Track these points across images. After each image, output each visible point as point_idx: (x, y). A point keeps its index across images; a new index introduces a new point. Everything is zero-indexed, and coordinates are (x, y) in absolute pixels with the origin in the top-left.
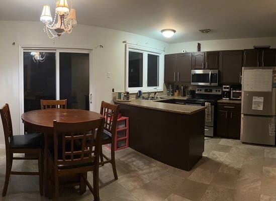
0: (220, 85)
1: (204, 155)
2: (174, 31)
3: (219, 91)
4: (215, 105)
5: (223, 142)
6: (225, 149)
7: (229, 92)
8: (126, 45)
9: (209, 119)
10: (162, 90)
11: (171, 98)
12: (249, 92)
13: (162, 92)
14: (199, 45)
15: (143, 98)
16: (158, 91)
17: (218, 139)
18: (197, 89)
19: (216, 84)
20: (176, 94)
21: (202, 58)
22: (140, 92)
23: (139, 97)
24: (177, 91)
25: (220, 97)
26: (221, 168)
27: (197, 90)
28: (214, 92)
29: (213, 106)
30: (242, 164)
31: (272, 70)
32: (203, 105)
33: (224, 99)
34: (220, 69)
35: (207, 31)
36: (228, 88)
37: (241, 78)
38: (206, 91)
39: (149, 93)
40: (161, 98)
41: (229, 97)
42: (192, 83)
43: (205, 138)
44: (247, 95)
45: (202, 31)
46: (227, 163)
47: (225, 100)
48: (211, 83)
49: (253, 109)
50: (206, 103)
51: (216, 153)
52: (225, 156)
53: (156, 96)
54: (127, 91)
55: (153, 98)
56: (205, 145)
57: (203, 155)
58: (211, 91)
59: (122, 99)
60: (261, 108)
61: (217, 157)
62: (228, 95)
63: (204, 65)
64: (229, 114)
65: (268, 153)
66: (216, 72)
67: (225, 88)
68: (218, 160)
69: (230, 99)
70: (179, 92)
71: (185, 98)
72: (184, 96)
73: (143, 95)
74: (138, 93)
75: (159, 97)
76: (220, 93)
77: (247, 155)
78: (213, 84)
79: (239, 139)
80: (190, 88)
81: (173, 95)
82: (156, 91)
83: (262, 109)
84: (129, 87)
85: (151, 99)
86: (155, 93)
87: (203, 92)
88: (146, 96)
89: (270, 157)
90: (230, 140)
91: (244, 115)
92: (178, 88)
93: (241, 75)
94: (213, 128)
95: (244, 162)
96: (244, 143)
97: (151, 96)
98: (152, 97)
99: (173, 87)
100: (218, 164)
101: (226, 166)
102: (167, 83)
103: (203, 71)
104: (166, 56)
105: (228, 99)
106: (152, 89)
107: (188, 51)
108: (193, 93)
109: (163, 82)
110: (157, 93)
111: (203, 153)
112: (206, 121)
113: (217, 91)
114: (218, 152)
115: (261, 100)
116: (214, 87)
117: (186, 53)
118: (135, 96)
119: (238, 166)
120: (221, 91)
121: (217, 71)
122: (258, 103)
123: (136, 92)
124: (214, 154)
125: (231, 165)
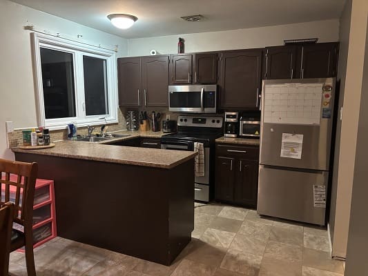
0: (220, 112)
1: (194, 235)
2: (135, 19)
3: (218, 122)
4: (212, 147)
5: (226, 212)
6: (231, 226)
7: (236, 125)
8: (32, 35)
9: (201, 172)
10: (117, 121)
11: (134, 134)
12: (274, 126)
13: (117, 124)
14: (181, 42)
15: (80, 138)
16: (109, 122)
17: (217, 207)
18: (180, 118)
19: (214, 110)
20: (143, 127)
21: (187, 65)
22: (71, 126)
23: (71, 136)
24: (144, 122)
25: (220, 132)
26: (224, 262)
27: (179, 121)
28: (209, 124)
29: (208, 149)
30: (261, 257)
31: (322, 85)
32: (191, 148)
33: (227, 135)
34: (221, 83)
35: (195, 18)
36: (234, 117)
37: (259, 99)
38: (195, 121)
39: (91, 128)
40: (114, 136)
41: (236, 132)
42: (171, 109)
43: (196, 204)
44: (272, 130)
45: (187, 18)
46: (235, 253)
47: (230, 138)
48: (204, 107)
49: (282, 155)
50: (195, 143)
51: (215, 231)
52: (231, 239)
53: (104, 132)
54: (42, 126)
55: (98, 138)
56: (196, 217)
57: (192, 236)
58: (204, 121)
59: (33, 145)
60: (298, 155)
61: (217, 241)
62: (234, 128)
63: (192, 76)
64: (236, 164)
65: (311, 239)
66: (213, 88)
67: (228, 117)
68: (218, 245)
69: (238, 136)
70: (148, 123)
71: (160, 135)
72: (157, 129)
73: (79, 132)
74: (66, 130)
75: (109, 133)
76: (220, 125)
77: (269, 239)
78: (207, 110)
79: (254, 208)
80: (168, 117)
81: (137, 129)
82: (103, 122)
83: (299, 157)
84: (46, 118)
85: (96, 140)
86: (103, 127)
87: (190, 123)
88: (84, 133)
89: (315, 247)
90: (238, 210)
91: (266, 166)
92: (145, 117)
93: (260, 93)
94: (208, 187)
95: (265, 252)
96: (264, 216)
97: (94, 133)
98: (98, 135)
99: (136, 114)
100: (219, 254)
101: (233, 258)
102: (125, 108)
103: (190, 88)
104: (119, 60)
105: (233, 136)
106: (95, 120)
107: (162, 53)
108: (172, 125)
109: (117, 106)
110: (106, 128)
111: (192, 233)
112: (197, 175)
113: (213, 121)
114: (218, 231)
115: (299, 139)
116: (210, 115)
117: (158, 56)
118: (62, 134)
119: (255, 260)
120: (221, 122)
121: (215, 86)
122: (292, 146)
123: (64, 127)
124: (212, 235)
125: (242, 258)
